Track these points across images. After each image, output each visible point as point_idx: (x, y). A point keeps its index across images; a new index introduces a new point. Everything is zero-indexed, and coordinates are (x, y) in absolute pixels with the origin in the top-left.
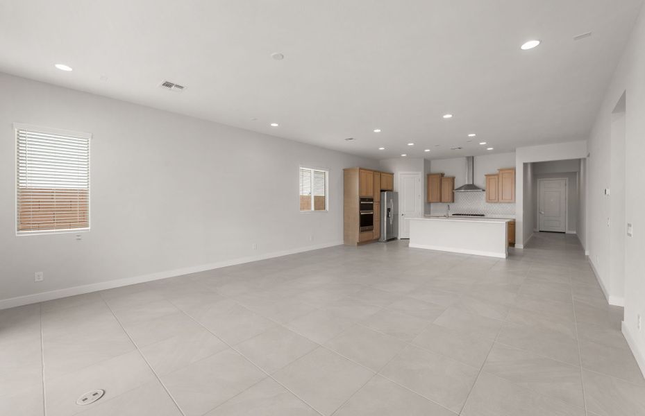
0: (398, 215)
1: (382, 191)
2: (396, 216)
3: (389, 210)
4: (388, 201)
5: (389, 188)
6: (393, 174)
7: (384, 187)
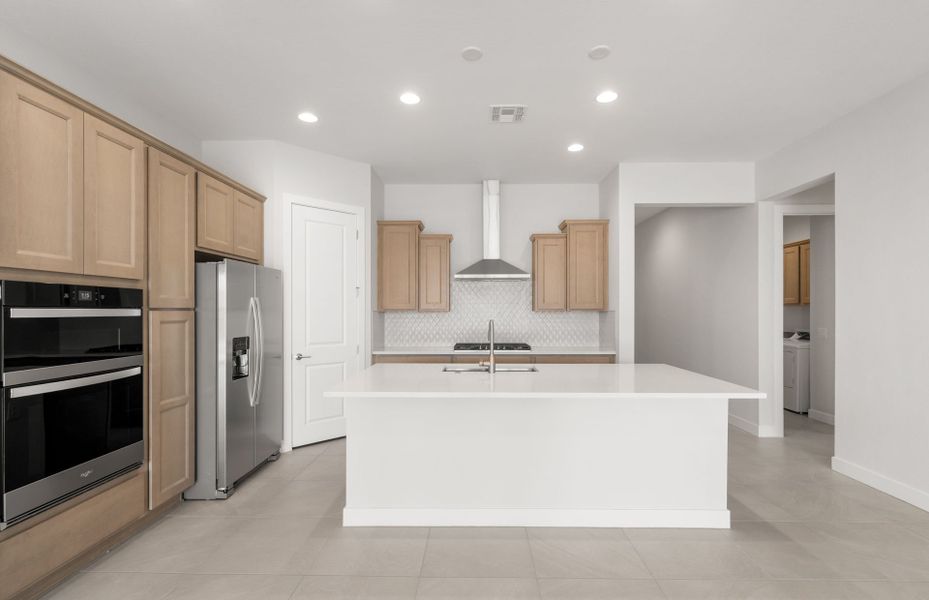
0: (280, 357)
1: (201, 257)
2: (274, 361)
3: (240, 345)
4: (237, 304)
5: (243, 250)
6: (261, 199)
7: (213, 242)
